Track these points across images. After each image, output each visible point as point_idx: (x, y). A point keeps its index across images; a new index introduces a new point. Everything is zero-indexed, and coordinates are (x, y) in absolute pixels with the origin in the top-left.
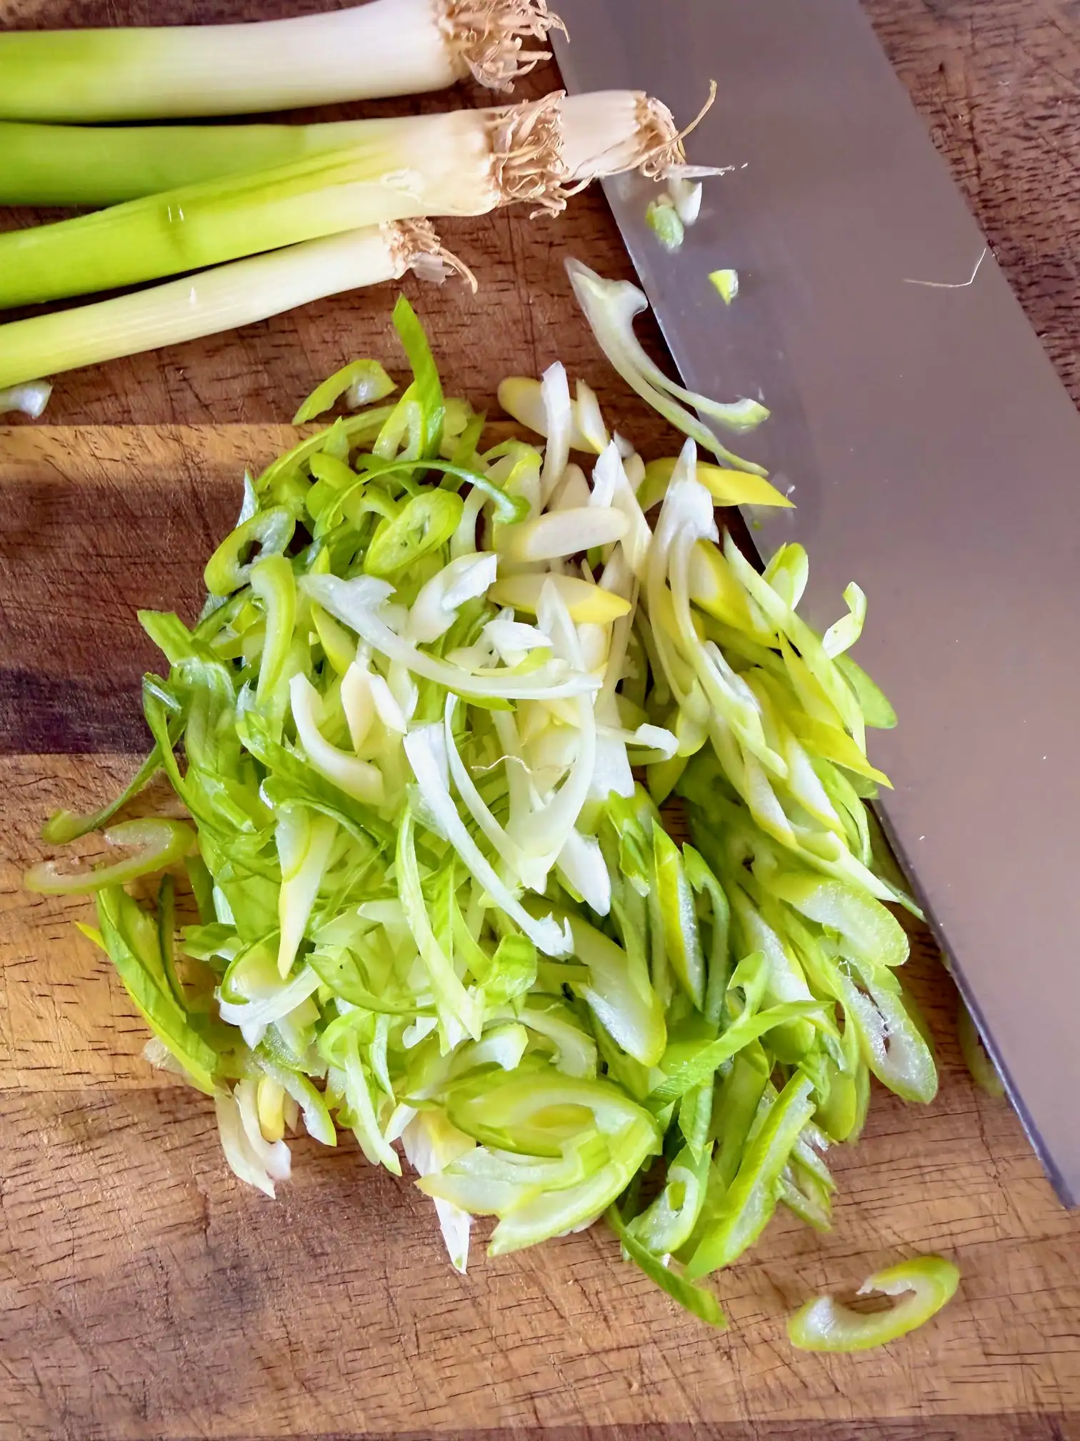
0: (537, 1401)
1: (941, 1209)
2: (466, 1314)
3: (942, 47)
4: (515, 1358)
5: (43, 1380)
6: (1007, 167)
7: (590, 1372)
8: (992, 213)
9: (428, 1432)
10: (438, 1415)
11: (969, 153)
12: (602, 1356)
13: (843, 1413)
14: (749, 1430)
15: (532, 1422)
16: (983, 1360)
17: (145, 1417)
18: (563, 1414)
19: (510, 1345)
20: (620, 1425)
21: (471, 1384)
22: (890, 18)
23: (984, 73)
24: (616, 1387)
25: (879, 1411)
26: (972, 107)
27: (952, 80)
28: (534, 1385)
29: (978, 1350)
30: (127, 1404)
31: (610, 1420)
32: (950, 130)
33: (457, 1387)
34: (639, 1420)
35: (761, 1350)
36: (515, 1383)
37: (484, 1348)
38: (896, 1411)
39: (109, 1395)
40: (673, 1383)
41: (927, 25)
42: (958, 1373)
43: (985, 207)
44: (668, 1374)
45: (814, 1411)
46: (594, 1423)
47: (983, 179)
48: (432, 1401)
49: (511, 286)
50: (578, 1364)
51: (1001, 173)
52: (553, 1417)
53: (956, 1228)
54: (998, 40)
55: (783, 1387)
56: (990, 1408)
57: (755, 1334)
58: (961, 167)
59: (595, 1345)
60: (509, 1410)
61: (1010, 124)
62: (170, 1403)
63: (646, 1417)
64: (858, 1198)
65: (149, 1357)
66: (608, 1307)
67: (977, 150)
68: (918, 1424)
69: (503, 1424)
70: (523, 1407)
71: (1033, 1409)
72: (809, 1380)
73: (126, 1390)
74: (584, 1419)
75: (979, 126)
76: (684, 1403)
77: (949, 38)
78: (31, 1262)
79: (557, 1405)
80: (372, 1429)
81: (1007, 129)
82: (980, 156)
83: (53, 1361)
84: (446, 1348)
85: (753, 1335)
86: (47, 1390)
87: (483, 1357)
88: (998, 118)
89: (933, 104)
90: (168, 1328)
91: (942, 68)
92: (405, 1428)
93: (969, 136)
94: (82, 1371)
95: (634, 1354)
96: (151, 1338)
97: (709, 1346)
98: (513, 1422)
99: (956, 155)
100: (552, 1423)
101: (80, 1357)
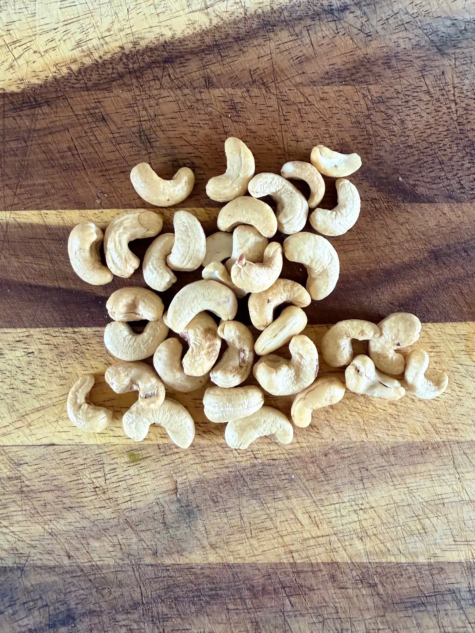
0: (294, 554)
1: (439, 490)
2: (268, 524)
3: (444, 65)
4: (286, 539)
5: (121, 543)
6: (467, 110)
7: (312, 544)
8: (461, 127)
9: (255, 563)
10: (258, 558)
11: (453, 105)
12: (317, 539)
13: (403, 560)
14: (369, 566)
15: (292, 561)
16: (454, 543)
17: (157, 556)
18: (302, 558)
19: (284, 534)
20: (323, 563)
21: (271, 547)
22: (424, 54)
23: (459, 75)
24: (321, 550)
25: (416, 560)
26: (454, 88)
27: (447, 77)
28: (293, 548)
29: (452, 539)
30: (150, 552)
31: (320, 561)
32: (446, 96)
33: (265, 548)
34: (330, 561)
35: (373, 538)
36: (286, 547)
37: (275, 535)
38: (422, 560)
39: (144, 549)
40: (341, 548)
41: (439, 57)
42: (444, 547)
43: (459, 125)
44: (340, 545)
45: (393, 559)
46: (314, 561)
47: (458, 115)
48: (256, 553)
49: (283, 156)
50: (308, 542)
51: (465, 112)
52: (299, 559)
53: (444, 496)
54: (465, 62)
55: (381, 551)
56: (456, 559)
57: (371, 532)
58: (450, 110)
59: (314, 535)
60: (283, 557)
61: (469, 94)
62: (165, 552)
63: (332, 560)
64: (408, 486)
65: (158, 536)
66: (318, 522)
67: (456, 104)
68: (430, 565)
69: (281, 561)
70: (289, 556)
71: (471, 561)
72: (390, 549)
73: (150, 547)
74: (310, 560)
75: (457, 95)
76: (345, 555)
77: (446, 62)
78: (116, 503)
79: (300, 555)
80: (236, 562)
81: (467, 96)
82: (457, 106)
83: (125, 536)
84: (261, 535)
85: (370, 532)
86: (123, 546)
87: (274, 538)
88: (465, 92)
89: (439, 86)
90: (164, 526)
91: (443, 73)
92: (247, 562)
93: (453, 98)
94: (135, 540)
95: (328, 538)
96: (159, 529)
97: (355, 536)
98: (285, 561)
99: (448, 106)
100: (299, 561)
101: (134, 536)
